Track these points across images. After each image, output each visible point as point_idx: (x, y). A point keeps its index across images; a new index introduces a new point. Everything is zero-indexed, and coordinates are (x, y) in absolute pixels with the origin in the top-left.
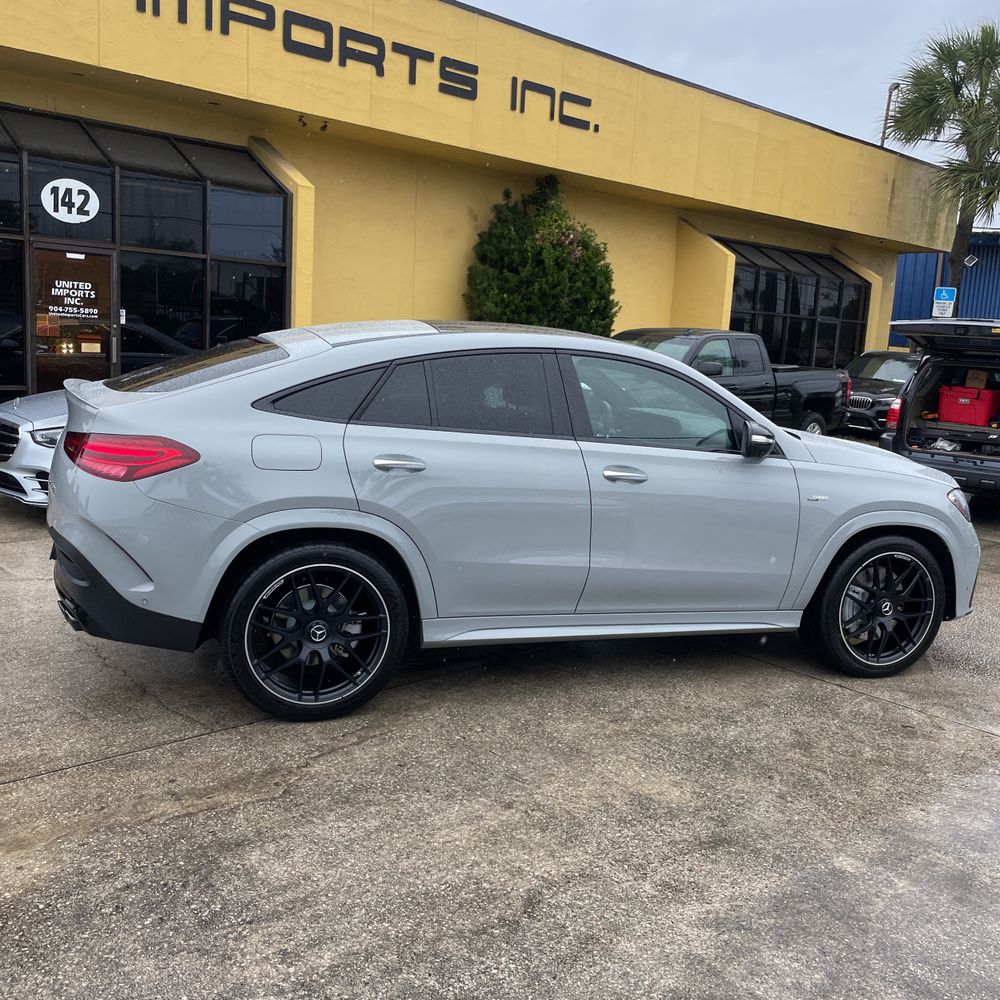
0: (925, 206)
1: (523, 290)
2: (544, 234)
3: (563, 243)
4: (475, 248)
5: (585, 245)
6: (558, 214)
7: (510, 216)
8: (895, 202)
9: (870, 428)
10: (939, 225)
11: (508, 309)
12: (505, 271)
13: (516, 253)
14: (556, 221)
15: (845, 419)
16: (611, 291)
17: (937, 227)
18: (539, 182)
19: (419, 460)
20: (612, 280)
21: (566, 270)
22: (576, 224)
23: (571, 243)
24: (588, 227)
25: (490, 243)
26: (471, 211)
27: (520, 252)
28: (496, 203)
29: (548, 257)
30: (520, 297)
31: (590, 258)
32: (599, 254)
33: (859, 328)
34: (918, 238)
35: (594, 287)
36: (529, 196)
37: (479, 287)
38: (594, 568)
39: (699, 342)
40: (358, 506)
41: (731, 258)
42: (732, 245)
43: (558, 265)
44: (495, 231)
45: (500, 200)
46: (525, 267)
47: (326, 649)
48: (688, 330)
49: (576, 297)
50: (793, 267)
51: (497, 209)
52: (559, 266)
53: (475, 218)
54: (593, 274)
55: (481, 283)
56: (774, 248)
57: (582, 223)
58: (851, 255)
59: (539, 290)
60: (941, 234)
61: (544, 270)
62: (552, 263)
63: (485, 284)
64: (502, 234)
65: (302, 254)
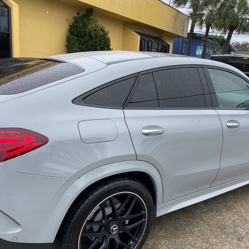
0: (182, 25)
1: (86, 44)
2: (91, 26)
3: (96, 30)
4: (69, 30)
5: (103, 30)
6: (95, 21)
8: (176, 23)
11: (81, 50)
12: (80, 38)
13: (83, 32)
14: (94, 23)
16: (110, 45)
17: (184, 31)
18: (87, 10)
20: (110, 42)
21: (98, 38)
22: (99, 24)
23: (99, 30)
25: (74, 29)
26: (67, 18)
29: (93, 34)
30: (85, 46)
31: (104, 35)
32: (106, 34)
35: (106, 44)
36: (84, 15)
37: (71, 43)
40: (136, 158)
41: (139, 37)
43: (96, 36)
44: (75, 25)
45: (75, 15)
46: (86, 37)
49: (101, 47)
50: (152, 40)
51: (74, 18)
53: (68, 21)
54: (106, 40)
55: (72, 41)
56: (147, 35)
57: (101, 24)
58: (164, 38)
59: (91, 44)
60: (185, 33)
61: (92, 38)
62: (94, 36)
63: (73, 42)
64: (78, 26)
65: (15, 29)
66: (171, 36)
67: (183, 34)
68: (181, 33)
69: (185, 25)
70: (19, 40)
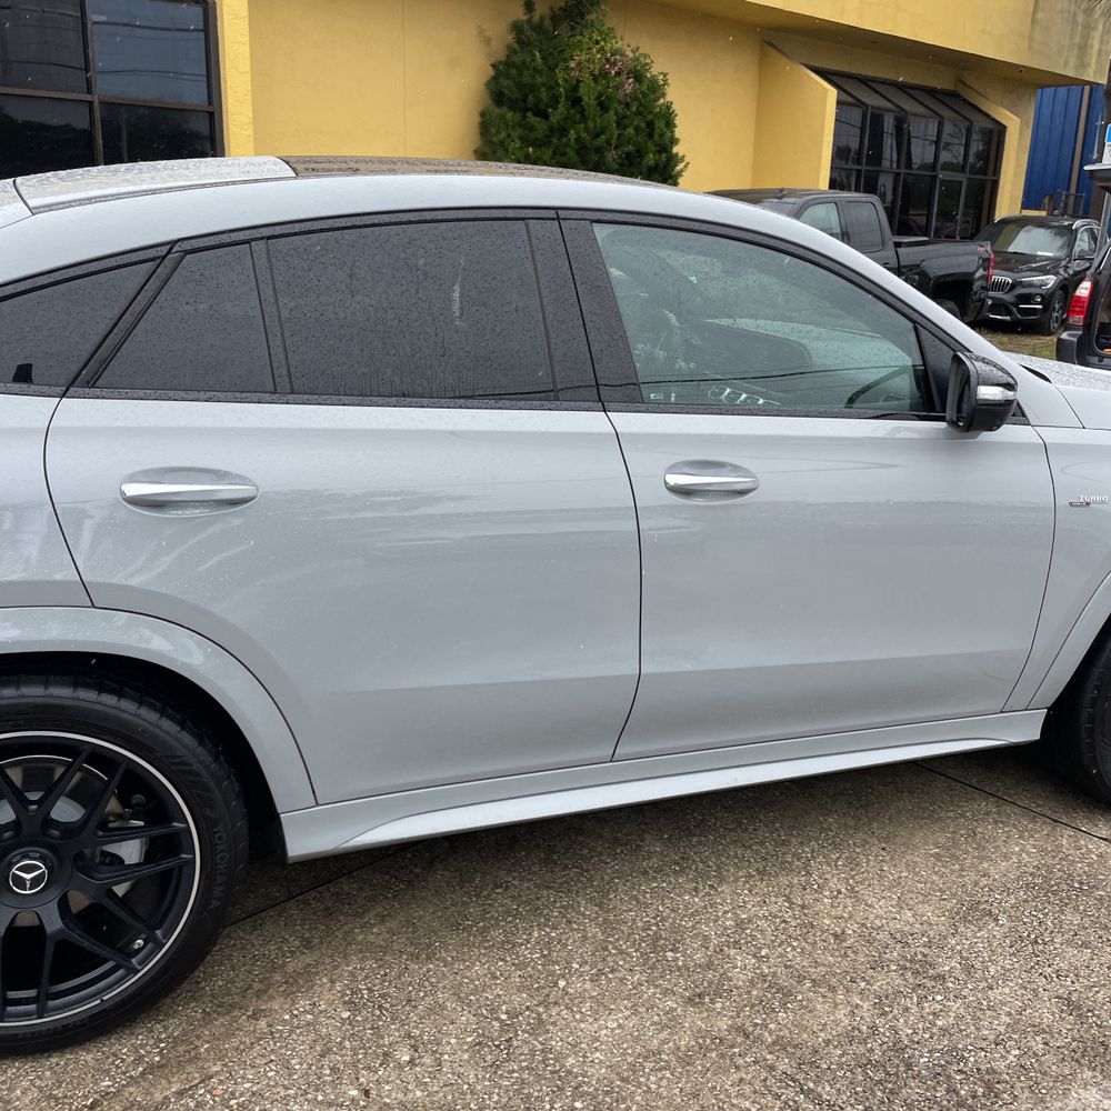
0: (1075, 22)
1: (555, 141)
2: (582, 61)
3: (608, 73)
4: (488, 84)
5: (638, 76)
6: (601, 33)
7: (534, 36)
8: (1040, 15)
9: (1008, 318)
10: (1092, 47)
12: (529, 114)
13: (543, 89)
14: (597, 42)
15: (985, 309)
16: (674, 141)
17: (1088, 50)
19: (243, 480)
20: (675, 126)
21: (612, 112)
22: (625, 48)
23: (618, 74)
24: (641, 51)
25: (508, 77)
26: (481, 32)
27: (550, 88)
28: (514, 18)
29: (588, 94)
30: (551, 151)
31: (645, 95)
32: (656, 89)
33: (988, 186)
34: (1065, 67)
35: (651, 135)
36: (560, 9)
37: (495, 139)
38: (647, 675)
39: (797, 207)
40: (88, 597)
41: (832, 93)
42: (830, 77)
43: (601, 104)
44: (514, 59)
45: (519, 14)
46: (555, 109)
47: (54, 906)
48: (782, 190)
49: (627, 149)
50: (909, 105)
51: (517, 28)
52: (603, 106)
53: (487, 41)
54: (650, 117)
55: (498, 132)
56: (884, 82)
57: (633, 45)
58: (981, 90)
59: (577, 140)
60: (1094, 61)
61: (582, 112)
62: (593, 102)
63: (503, 135)
64: (524, 63)
65: (235, 92)
66: (1017, 80)
67: (1082, 65)
68: (1071, 64)
69: (1097, 21)
70: (252, 139)
